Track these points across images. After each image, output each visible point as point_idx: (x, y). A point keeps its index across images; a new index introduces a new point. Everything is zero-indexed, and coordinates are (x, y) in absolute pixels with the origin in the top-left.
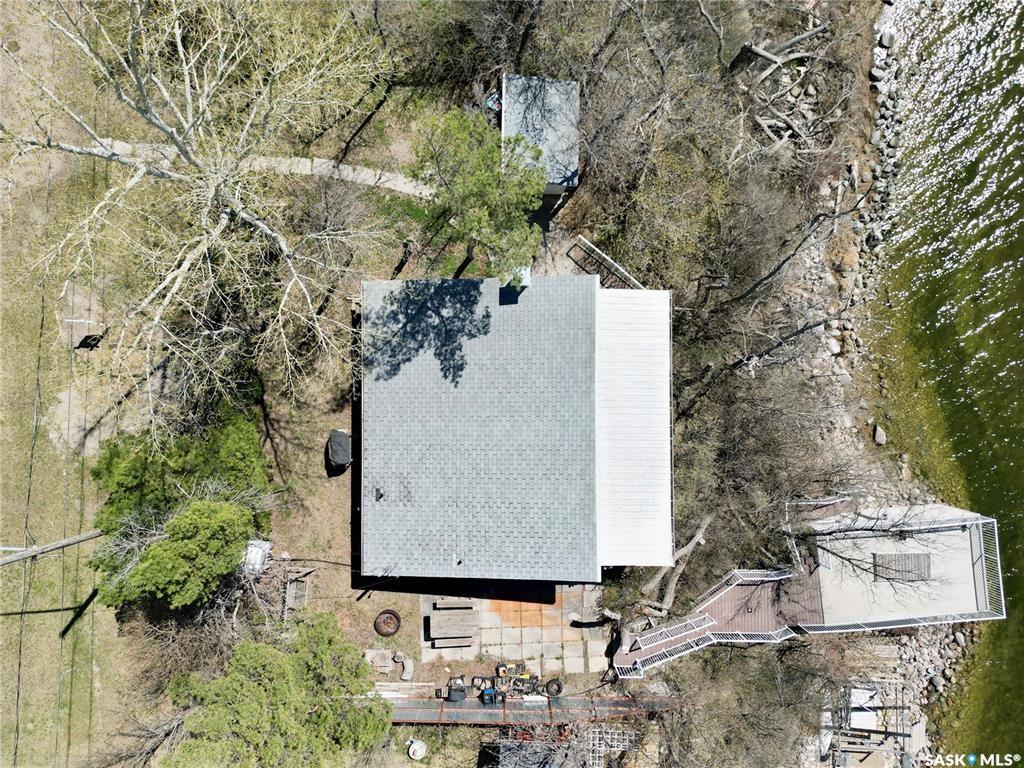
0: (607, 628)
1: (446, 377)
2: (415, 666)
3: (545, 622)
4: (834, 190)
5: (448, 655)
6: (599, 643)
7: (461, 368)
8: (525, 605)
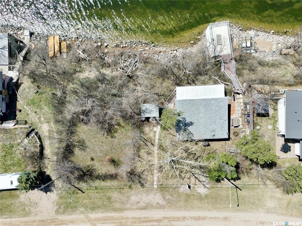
0: (235, 95)
1: (193, 125)
2: (243, 129)
3: (234, 106)
4: (145, 54)
5: (241, 123)
6: (237, 96)
7: (191, 122)
8: (231, 110)
